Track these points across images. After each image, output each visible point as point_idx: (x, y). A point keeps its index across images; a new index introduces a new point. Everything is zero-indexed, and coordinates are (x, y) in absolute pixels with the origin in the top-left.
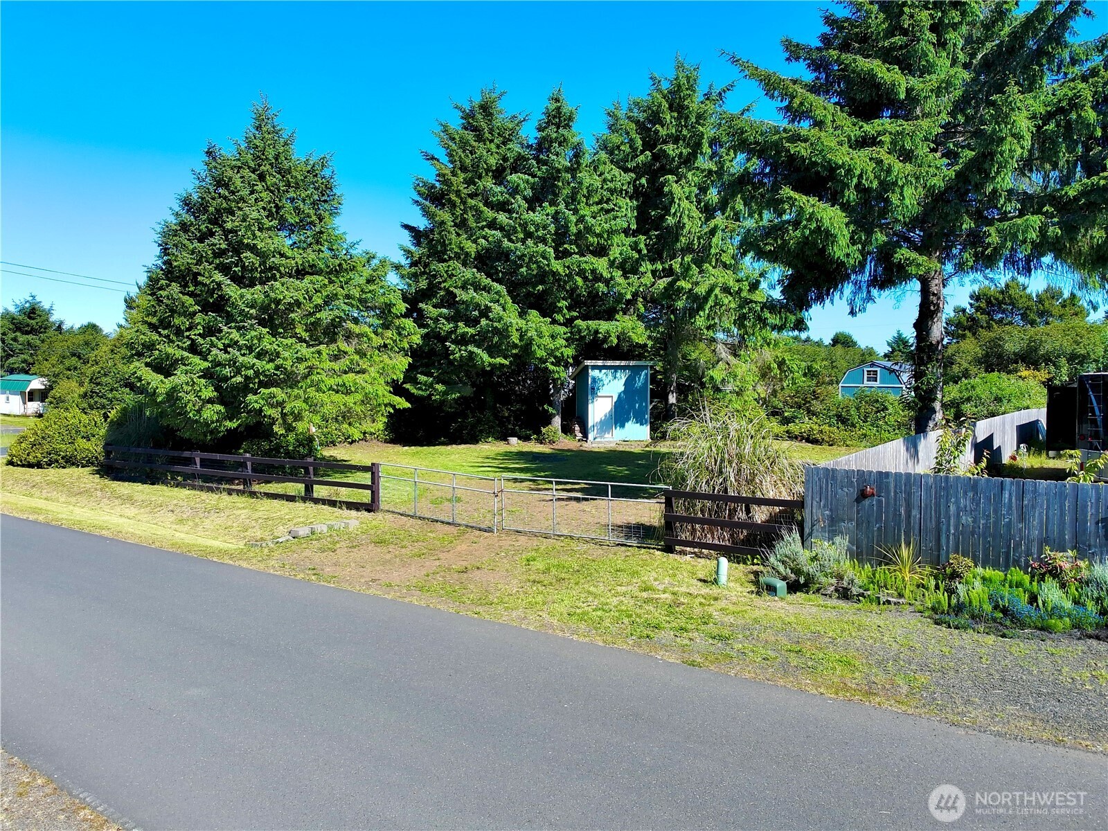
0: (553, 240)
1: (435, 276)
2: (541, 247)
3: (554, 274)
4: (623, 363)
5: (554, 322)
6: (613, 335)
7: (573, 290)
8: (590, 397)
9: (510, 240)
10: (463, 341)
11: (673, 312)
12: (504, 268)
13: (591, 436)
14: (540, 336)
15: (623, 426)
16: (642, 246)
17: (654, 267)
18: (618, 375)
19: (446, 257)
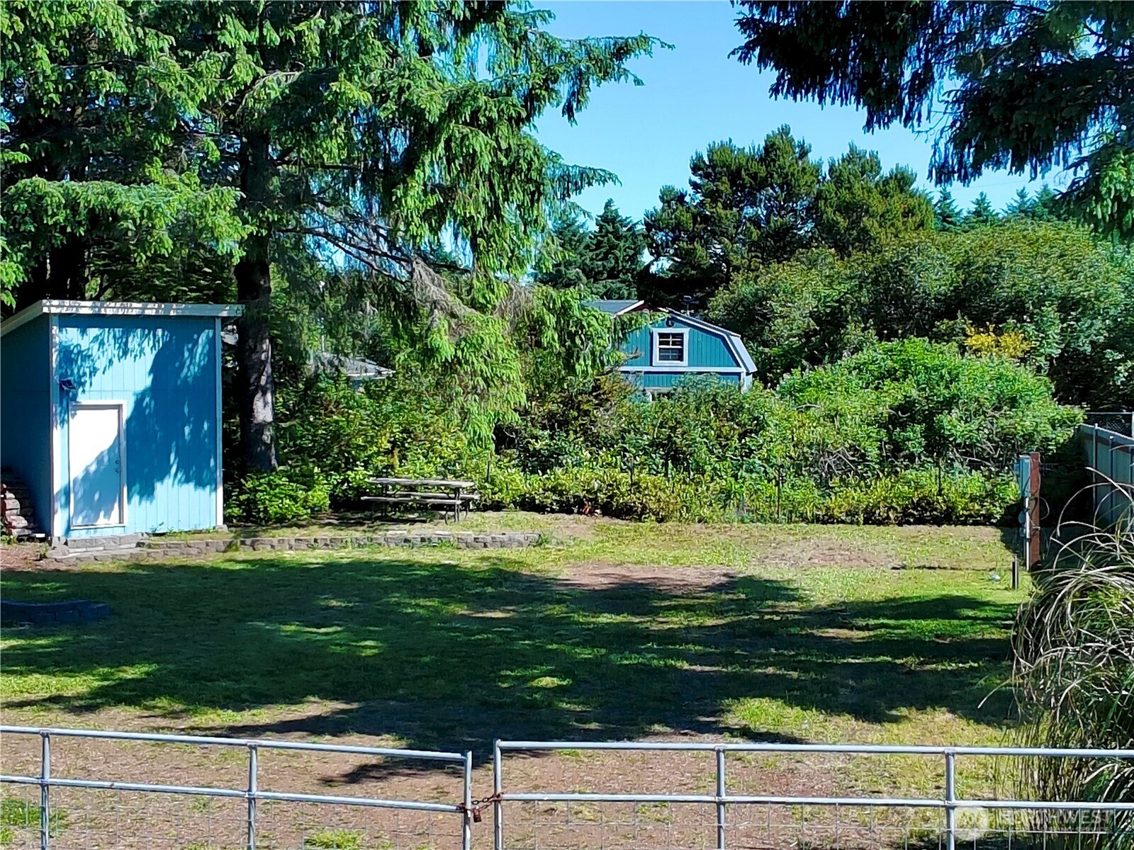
8: (56, 409)
13: (59, 525)
15: (147, 492)
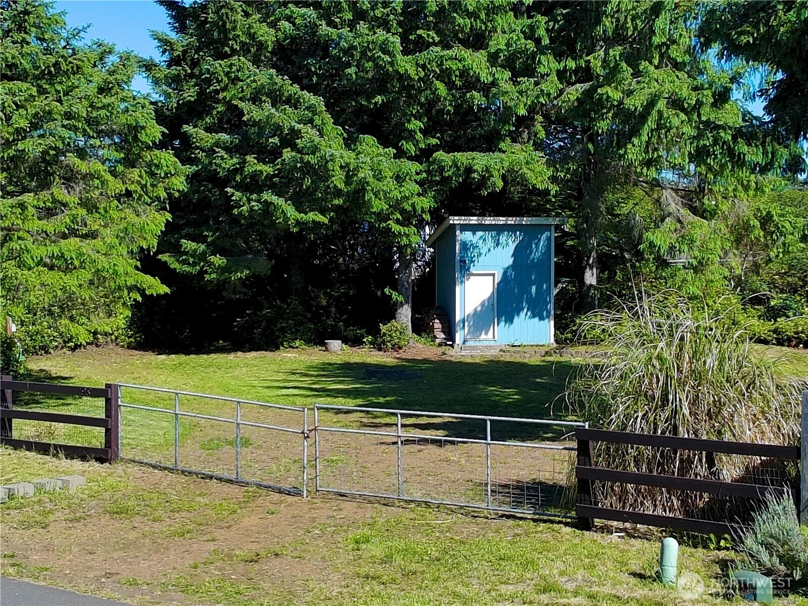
0: (399, 24)
1: (208, 82)
2: (381, 34)
3: (402, 77)
4: (511, 221)
5: (401, 154)
6: (495, 173)
7: (431, 104)
8: (458, 275)
9: (331, 24)
10: (253, 185)
11: (591, 139)
12: (320, 68)
13: (459, 337)
14: (379, 176)
16: (541, 32)
17: (562, 64)
18: (503, 238)
19: (227, 49)
